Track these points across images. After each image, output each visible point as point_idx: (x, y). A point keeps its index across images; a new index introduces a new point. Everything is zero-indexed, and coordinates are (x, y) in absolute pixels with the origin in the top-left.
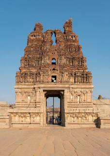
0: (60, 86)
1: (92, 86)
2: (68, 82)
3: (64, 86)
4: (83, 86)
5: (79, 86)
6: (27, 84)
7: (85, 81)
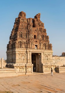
0: (40, 51)
1: (53, 52)
2: (43, 49)
3: (41, 51)
4: (49, 52)
5: (48, 51)
6: (22, 49)
7: (49, 48)
